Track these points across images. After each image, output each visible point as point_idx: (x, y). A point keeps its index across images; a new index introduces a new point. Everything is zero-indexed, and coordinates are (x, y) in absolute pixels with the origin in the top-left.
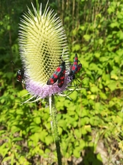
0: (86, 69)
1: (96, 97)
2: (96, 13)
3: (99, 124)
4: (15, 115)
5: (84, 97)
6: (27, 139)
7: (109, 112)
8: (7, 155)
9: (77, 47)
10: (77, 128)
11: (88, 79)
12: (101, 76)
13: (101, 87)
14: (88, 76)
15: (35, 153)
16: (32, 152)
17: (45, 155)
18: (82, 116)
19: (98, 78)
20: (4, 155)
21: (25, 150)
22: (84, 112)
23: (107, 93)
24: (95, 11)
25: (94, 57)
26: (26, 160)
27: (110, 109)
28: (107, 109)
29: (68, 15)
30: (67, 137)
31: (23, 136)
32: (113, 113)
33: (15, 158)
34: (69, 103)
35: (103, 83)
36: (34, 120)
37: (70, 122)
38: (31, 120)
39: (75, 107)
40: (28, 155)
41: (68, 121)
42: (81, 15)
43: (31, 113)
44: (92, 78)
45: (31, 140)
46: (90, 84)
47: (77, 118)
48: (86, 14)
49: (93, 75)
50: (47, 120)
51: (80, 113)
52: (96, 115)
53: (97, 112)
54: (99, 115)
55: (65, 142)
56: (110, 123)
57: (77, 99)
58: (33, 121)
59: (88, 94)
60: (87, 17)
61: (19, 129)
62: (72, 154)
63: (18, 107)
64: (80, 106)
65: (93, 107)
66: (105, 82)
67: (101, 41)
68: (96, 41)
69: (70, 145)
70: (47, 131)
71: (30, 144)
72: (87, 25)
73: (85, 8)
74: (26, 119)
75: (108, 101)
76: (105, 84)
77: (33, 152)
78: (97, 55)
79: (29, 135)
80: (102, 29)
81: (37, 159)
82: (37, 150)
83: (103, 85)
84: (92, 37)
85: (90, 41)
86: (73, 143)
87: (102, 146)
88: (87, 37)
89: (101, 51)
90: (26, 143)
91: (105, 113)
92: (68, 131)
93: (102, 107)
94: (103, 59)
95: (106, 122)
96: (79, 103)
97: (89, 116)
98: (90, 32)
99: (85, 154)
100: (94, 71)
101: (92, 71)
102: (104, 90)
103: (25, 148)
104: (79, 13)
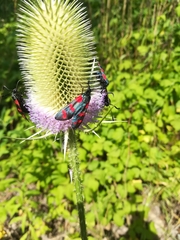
0: (138, 97)
1: (152, 139)
2: (159, 13)
3: (155, 179)
4: (32, 159)
5: (134, 138)
6: (47, 193)
7: (171, 162)
8: (16, 215)
9: (127, 64)
10: (121, 182)
11: (141, 112)
12: (161, 108)
13: (161, 124)
14: (142, 108)
15: (57, 215)
16: (53, 213)
17: (72, 219)
18: (130, 166)
19: (157, 111)
20: (12, 214)
21: (42, 210)
22: (133, 160)
23: (169, 133)
24: (157, 11)
25: (153, 80)
26: (43, 223)
27: (172, 157)
28: (167, 158)
29: (115, 16)
30: (106, 195)
31: (42, 189)
32: (176, 164)
33: (28, 219)
34: (111, 146)
35: (164, 118)
36: (58, 167)
37: (111, 173)
38: (53, 167)
39: (119, 151)
40: (48, 217)
41: (108, 171)
42: (135, 16)
43: (55, 157)
44: (148, 110)
45: (52, 196)
46: (145, 119)
47: (121, 168)
48: (144, 16)
49: (149, 106)
51: (126, 162)
52: (151, 165)
53: (152, 162)
54: (155, 166)
55: (102, 201)
56: (171, 179)
57: (123, 140)
58: (56, 169)
59: (140, 134)
60: (145, 20)
61: (35, 179)
62: (112, 220)
63: (36, 147)
64: (127, 150)
65: (147, 154)
66: (167, 117)
67: (164, 56)
68: (157, 56)
69: (110, 206)
71: (51, 200)
72: (144, 32)
73: (141, 6)
74: (47, 165)
75: (170, 146)
76: (167, 121)
77: (55, 213)
78: (157, 76)
79: (50, 189)
80: (166, 38)
81: (59, 223)
82: (60, 211)
83: (163, 121)
84: (150, 50)
85: (147, 55)
86: (113, 204)
87: (158, 211)
88: (142, 50)
89: (163, 70)
90: (45, 199)
91: (165, 162)
92: (107, 187)
93: (160, 155)
94: (166, 83)
95: (166, 177)
96: (126, 147)
97: (140, 166)
98: (148, 42)
99: (132, 222)
100: (151, 100)
101: (148, 100)
102: (164, 130)
103: (43, 206)
104: (133, 13)
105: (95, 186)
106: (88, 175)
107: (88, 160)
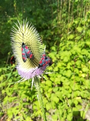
0: (79, 54)
1: (87, 75)
2: (87, 10)
3: (88, 97)
5: (77, 75)
6: (32, 103)
8: (17, 115)
9: (72, 37)
10: (70, 98)
11: (80, 61)
14: (80, 59)
15: (38, 115)
18: (75, 90)
20: (15, 114)
21: (30, 112)
22: (77, 87)
26: (30, 119)
29: (65, 13)
30: (62, 105)
34: (65, 79)
37: (65, 94)
39: (69, 82)
40: (33, 115)
41: (63, 92)
42: (75, 12)
44: (83, 60)
45: (35, 105)
46: (82, 65)
47: (70, 91)
48: (79, 11)
49: (84, 58)
50: (47, 91)
51: (73, 87)
53: (87, 88)
54: (88, 90)
55: (61, 109)
57: (71, 76)
59: (80, 73)
60: (80, 13)
61: (26, 96)
62: (66, 118)
64: (73, 82)
65: (84, 83)
68: (87, 32)
69: (65, 111)
70: (47, 99)
71: (35, 108)
72: (80, 20)
73: (78, 7)
77: (36, 114)
78: (88, 43)
79: (34, 101)
81: (39, 119)
82: (39, 113)
85: (82, 32)
86: (67, 110)
88: (79, 29)
90: (31, 106)
92: (63, 101)
96: (72, 80)
97: (80, 90)
98: (82, 25)
100: (85, 55)
101: (83, 55)
103: (30, 110)
104: (74, 10)
105: (57, 100)
106: (53, 94)
107: (53, 86)
